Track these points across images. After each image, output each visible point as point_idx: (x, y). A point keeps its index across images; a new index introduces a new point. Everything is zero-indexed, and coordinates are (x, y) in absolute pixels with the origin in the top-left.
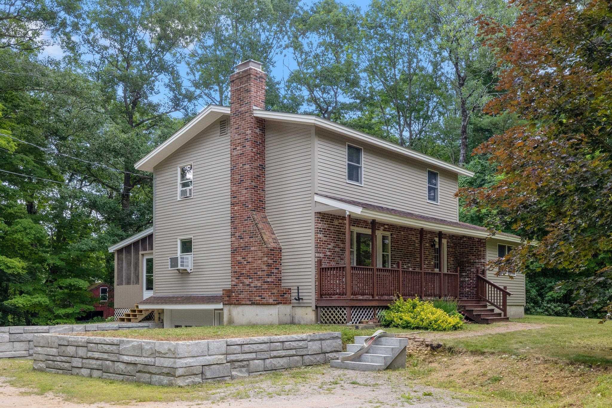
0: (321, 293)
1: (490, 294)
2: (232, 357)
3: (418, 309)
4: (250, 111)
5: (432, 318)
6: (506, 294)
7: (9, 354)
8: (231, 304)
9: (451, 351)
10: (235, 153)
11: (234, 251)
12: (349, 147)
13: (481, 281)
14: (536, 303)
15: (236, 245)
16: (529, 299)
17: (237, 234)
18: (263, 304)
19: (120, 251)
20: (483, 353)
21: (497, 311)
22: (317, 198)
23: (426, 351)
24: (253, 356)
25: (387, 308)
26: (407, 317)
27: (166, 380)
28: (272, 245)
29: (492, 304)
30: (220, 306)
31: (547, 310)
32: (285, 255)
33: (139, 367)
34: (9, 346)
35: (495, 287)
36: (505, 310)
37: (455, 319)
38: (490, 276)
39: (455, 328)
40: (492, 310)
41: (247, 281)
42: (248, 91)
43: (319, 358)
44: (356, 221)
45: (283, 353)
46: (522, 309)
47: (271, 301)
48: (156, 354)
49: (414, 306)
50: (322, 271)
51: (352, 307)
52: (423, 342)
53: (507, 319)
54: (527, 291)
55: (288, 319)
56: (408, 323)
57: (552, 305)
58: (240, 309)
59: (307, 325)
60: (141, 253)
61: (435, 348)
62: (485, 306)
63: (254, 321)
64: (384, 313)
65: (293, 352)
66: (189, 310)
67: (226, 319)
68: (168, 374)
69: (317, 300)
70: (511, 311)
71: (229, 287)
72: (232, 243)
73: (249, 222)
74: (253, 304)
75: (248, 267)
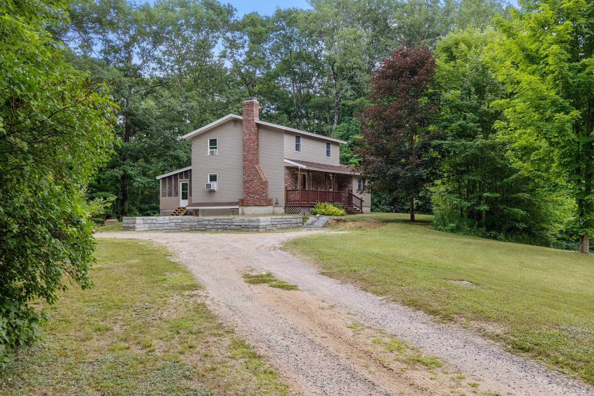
0: (287, 200)
1: (355, 201)
2: (273, 223)
3: (327, 207)
4: (253, 120)
5: (333, 211)
6: (362, 201)
7: (143, 229)
8: (243, 206)
9: (345, 221)
10: (245, 138)
11: (245, 182)
12: (296, 136)
13: (351, 195)
14: (377, 206)
15: (246, 179)
16: (373, 204)
17: (247, 175)
18: (261, 206)
19: (164, 179)
20: (355, 221)
21: (358, 209)
22: (285, 160)
23: (335, 222)
24: (277, 223)
25: (313, 207)
26: (323, 210)
27: (255, 230)
28: (264, 180)
29: (356, 206)
30: (238, 207)
31: (382, 210)
32: (269, 184)
33: (242, 226)
34: (142, 226)
35: (357, 198)
36: (361, 209)
37: (342, 211)
38: (354, 192)
39: (342, 215)
40: (356, 209)
41: (252, 196)
42: (253, 111)
43: (296, 225)
44: (302, 170)
45: (285, 223)
46: (369, 209)
47: (265, 204)
48: (250, 221)
49: (325, 206)
50: (287, 191)
51: (302, 207)
52: (333, 219)
53: (362, 213)
54: (372, 200)
55: (272, 212)
56: (324, 213)
57: (385, 207)
58: (248, 208)
59: (280, 214)
60: (179, 180)
61: (338, 221)
62: (353, 207)
63: (256, 213)
64: (313, 209)
65: (288, 222)
66: (223, 209)
67: (240, 212)
68: (256, 228)
69: (286, 204)
70: (364, 209)
71: (242, 198)
72: (244, 178)
73: (253, 169)
74: (256, 206)
75: (253, 189)
